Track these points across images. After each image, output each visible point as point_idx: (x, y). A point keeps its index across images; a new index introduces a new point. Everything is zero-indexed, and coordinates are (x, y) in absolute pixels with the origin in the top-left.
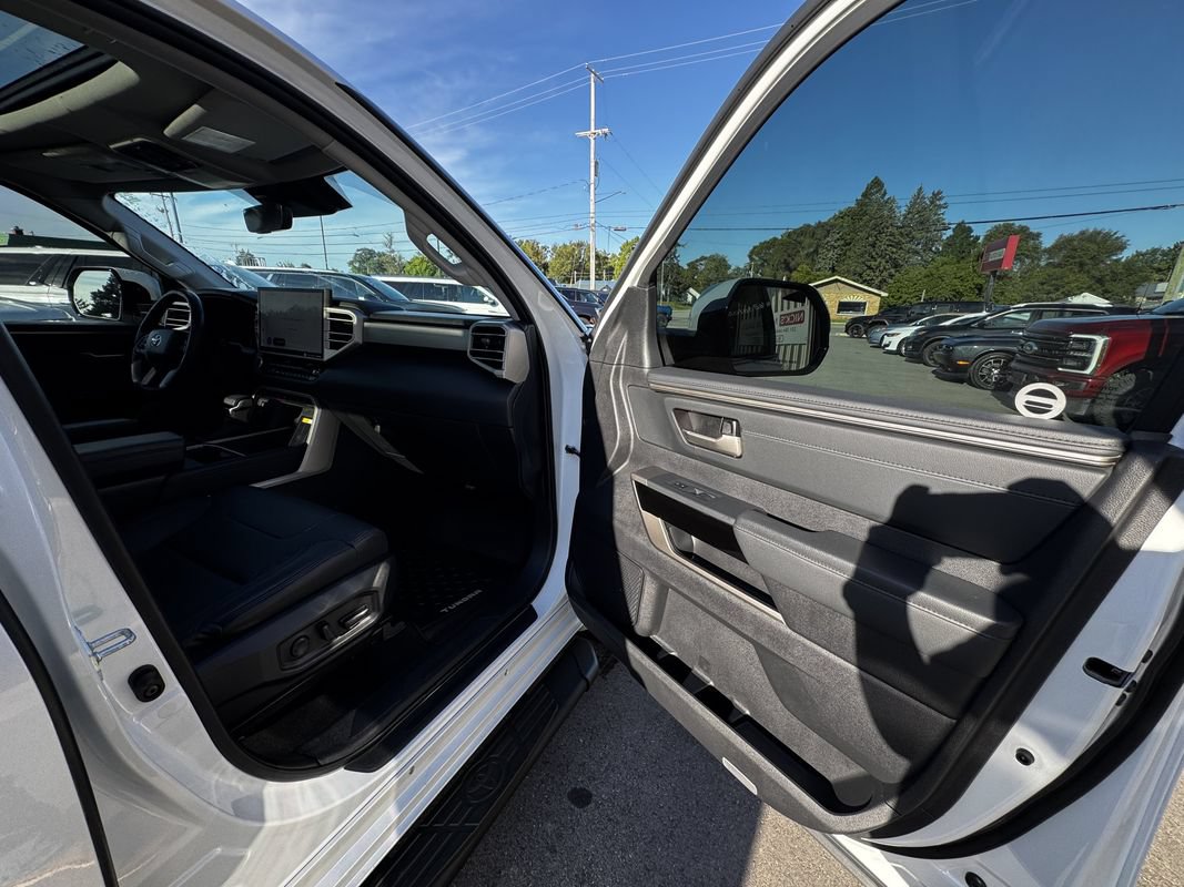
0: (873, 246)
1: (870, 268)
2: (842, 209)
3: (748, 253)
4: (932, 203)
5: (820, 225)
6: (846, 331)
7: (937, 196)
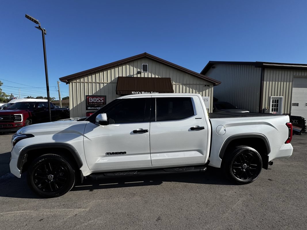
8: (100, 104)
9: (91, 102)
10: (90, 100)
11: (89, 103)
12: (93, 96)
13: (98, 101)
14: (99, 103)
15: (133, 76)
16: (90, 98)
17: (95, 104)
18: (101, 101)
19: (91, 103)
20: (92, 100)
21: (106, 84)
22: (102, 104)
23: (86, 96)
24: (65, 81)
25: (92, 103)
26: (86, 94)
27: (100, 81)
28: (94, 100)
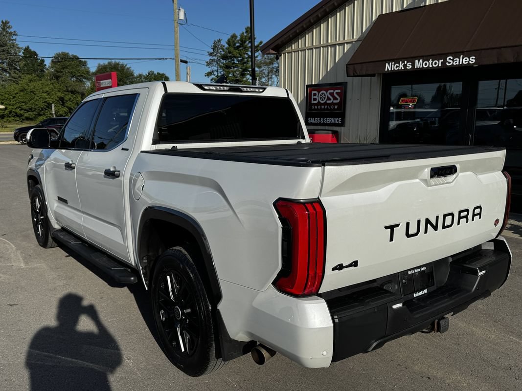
4: (4, 30)
6: (16, 139)
7: (5, 24)
8: (332, 107)
9: (315, 102)
10: (315, 97)
11: (311, 105)
12: (318, 87)
13: (329, 99)
14: (330, 104)
15: (422, 5)
16: (313, 92)
17: (323, 107)
18: (335, 99)
19: (315, 104)
21: (350, 45)
22: (336, 107)
23: (308, 86)
25: (316, 107)
26: (308, 83)
27: (336, 41)
28: (321, 98)
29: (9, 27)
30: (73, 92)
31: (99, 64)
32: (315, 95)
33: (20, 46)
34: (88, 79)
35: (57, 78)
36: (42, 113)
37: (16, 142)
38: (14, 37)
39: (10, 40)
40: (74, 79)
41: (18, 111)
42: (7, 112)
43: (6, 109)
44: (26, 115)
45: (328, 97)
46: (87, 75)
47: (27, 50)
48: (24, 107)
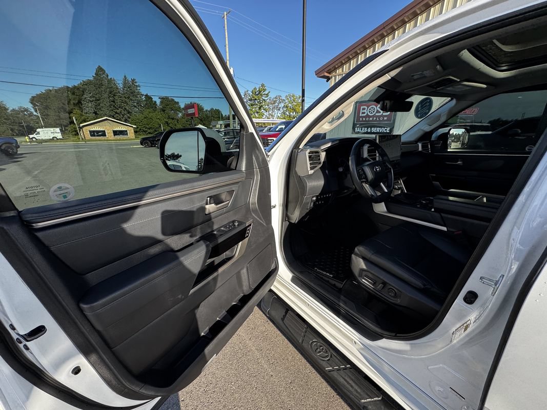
0: (114, 102)
1: (116, 113)
2: (84, 80)
3: (29, 100)
4: (133, 84)
5: (75, 87)
6: (142, 144)
7: (133, 80)
8: (381, 119)
9: (363, 115)
10: (363, 111)
11: (359, 117)
16: (362, 107)
17: (371, 119)
20: (365, 111)
22: (385, 118)
24: (322, 75)
25: (364, 119)
28: (370, 112)
29: (136, 82)
30: (173, 119)
31: (186, 104)
32: (364, 109)
33: (143, 93)
34: (180, 112)
35: (164, 111)
36: (157, 130)
37: (142, 146)
38: (139, 88)
39: (136, 89)
40: (172, 112)
41: (144, 129)
42: (138, 129)
43: (138, 128)
44: (149, 131)
45: (377, 110)
46: (179, 109)
47: (146, 96)
48: (148, 127)
